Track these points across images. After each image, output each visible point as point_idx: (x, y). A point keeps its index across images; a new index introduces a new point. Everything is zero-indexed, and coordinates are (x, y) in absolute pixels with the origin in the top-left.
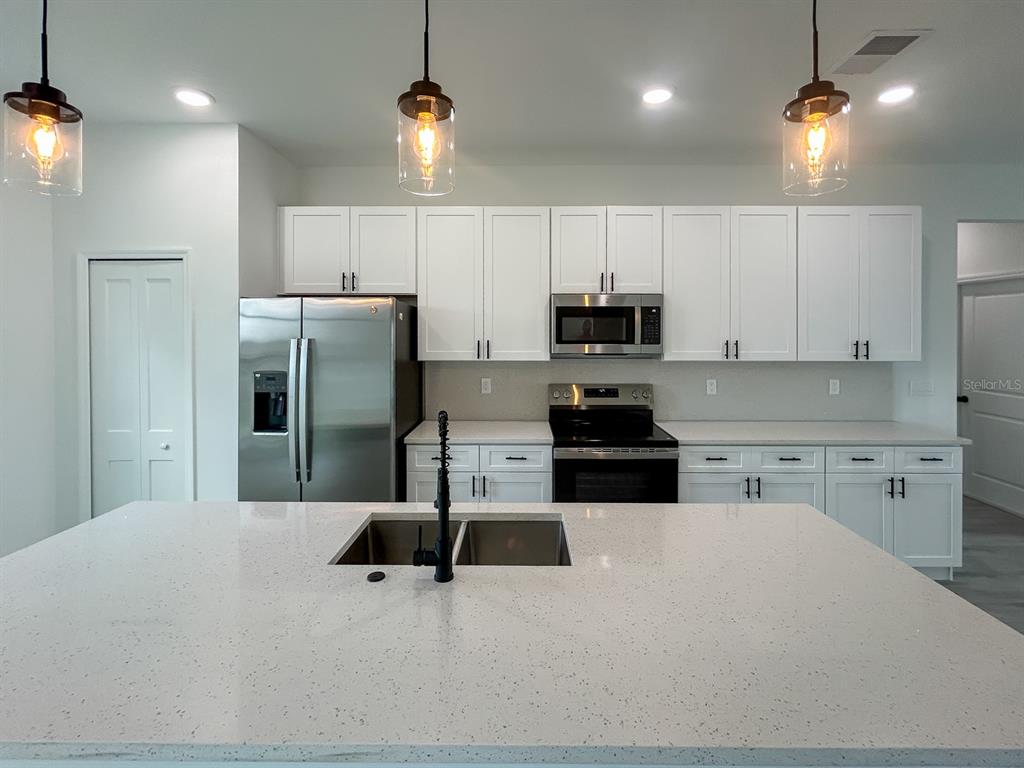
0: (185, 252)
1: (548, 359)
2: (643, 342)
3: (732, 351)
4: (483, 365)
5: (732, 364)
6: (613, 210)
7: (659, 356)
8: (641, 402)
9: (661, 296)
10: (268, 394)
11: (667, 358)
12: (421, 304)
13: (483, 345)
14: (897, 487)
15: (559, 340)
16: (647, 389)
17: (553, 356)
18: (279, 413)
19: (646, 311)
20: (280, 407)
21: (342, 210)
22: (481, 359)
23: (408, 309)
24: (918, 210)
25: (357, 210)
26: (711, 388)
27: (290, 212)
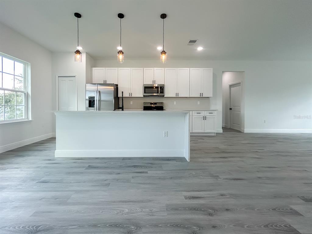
0: (76, 75)
1: (143, 96)
2: (160, 93)
3: (177, 95)
4: (130, 98)
5: (177, 98)
6: (155, 68)
7: (164, 96)
8: (161, 105)
9: (164, 85)
10: (91, 101)
11: (165, 96)
12: (119, 86)
13: (131, 94)
14: (205, 118)
15: (145, 93)
16: (162, 103)
17: (144, 96)
18: (93, 104)
19: (161, 87)
20: (93, 103)
21: (104, 68)
22: (130, 96)
23: (116, 87)
24: (212, 69)
25: (106, 68)
26: (175, 103)
27: (94, 68)
